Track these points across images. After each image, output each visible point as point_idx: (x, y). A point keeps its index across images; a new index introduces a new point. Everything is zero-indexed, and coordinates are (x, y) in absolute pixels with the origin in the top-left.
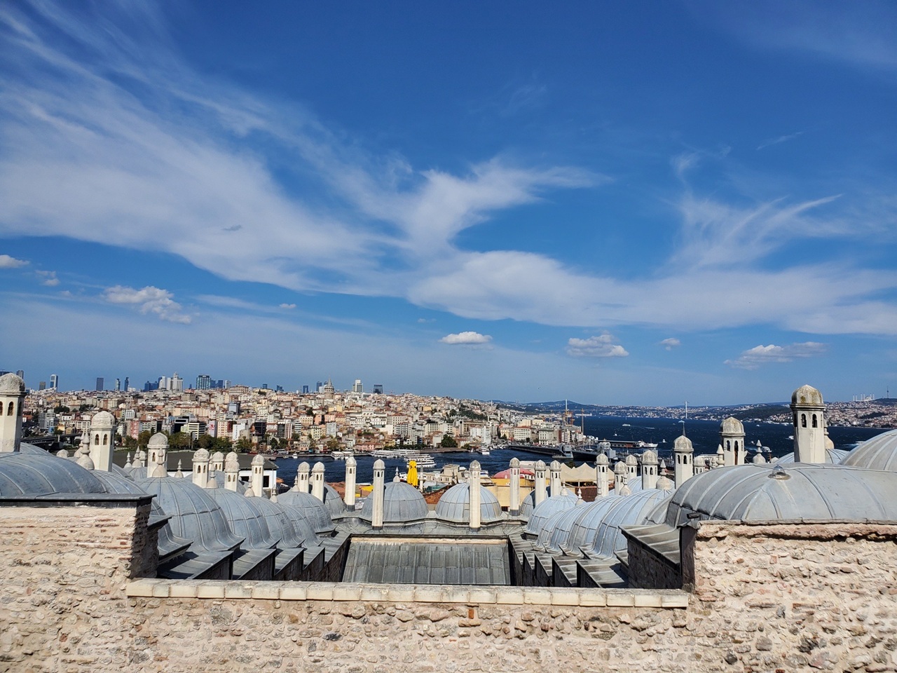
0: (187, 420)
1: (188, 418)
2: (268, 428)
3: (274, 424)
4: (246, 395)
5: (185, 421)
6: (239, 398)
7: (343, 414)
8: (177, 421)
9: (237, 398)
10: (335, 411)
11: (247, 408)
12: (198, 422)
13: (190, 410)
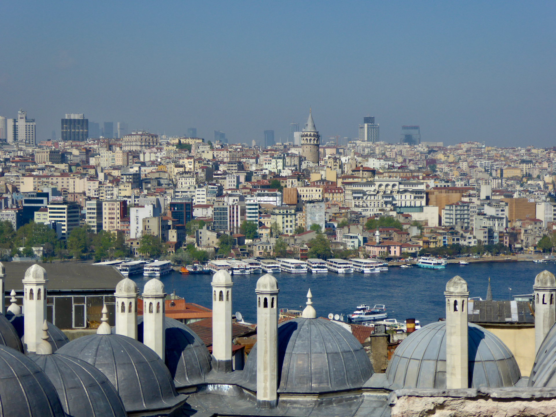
0: (45, 199)
1: (46, 195)
2: (197, 213)
3: (206, 207)
4: (154, 150)
5: (41, 202)
6: (141, 156)
7: (339, 185)
8: (27, 201)
9: (138, 157)
10: (323, 181)
11: (157, 175)
12: (65, 203)
13: (50, 180)
